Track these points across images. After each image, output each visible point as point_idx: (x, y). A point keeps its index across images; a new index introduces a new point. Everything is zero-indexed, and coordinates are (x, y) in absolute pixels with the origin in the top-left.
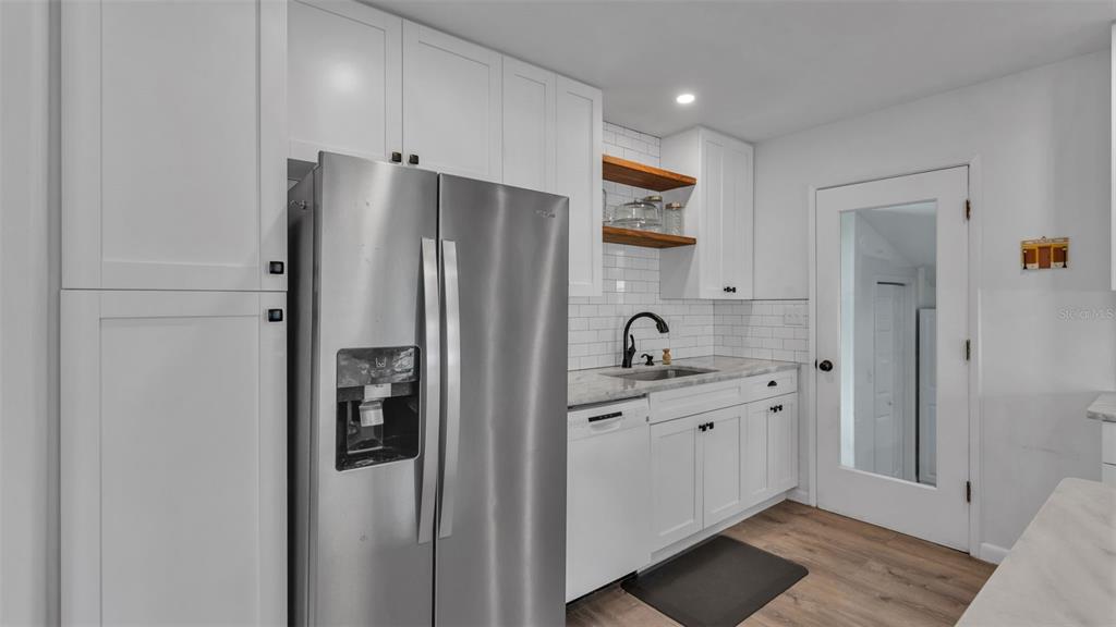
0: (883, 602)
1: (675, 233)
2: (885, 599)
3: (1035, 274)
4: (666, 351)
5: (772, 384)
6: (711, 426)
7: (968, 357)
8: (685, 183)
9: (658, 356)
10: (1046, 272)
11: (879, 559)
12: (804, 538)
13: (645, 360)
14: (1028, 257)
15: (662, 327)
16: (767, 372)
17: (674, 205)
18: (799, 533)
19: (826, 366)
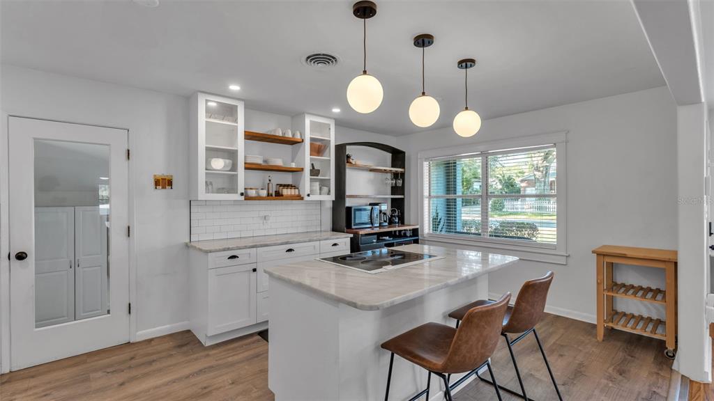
0: (123, 386)
2: (122, 384)
3: (161, 192)
7: (129, 236)
10: (164, 190)
11: (96, 370)
12: (30, 393)
14: (157, 183)
18: (19, 393)
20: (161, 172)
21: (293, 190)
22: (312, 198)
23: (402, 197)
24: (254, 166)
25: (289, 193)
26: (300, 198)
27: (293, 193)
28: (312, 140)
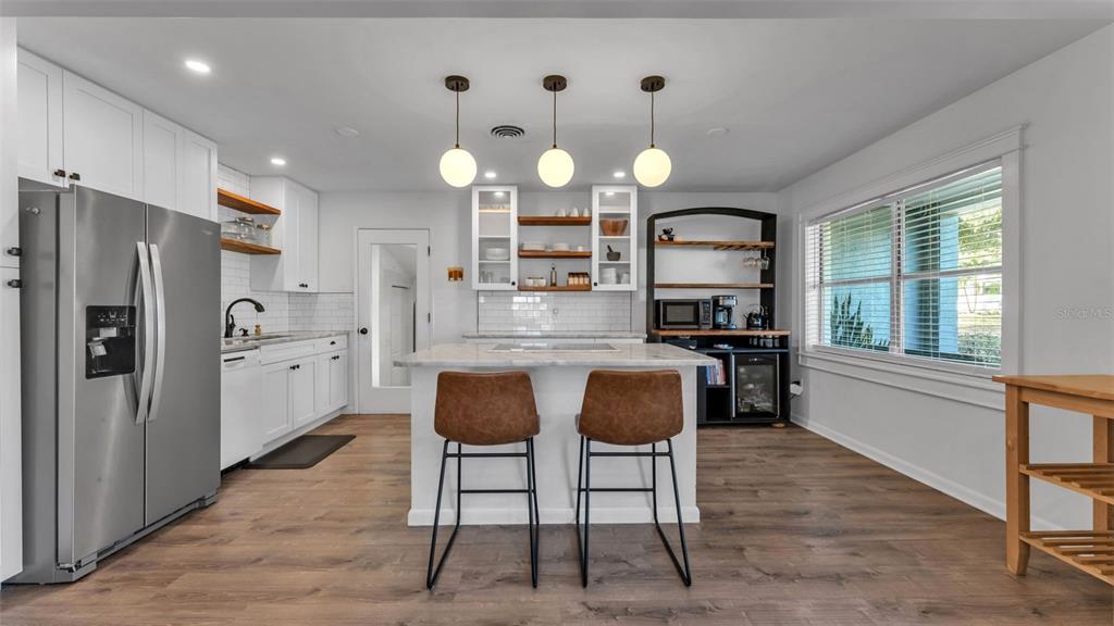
1: (265, 245)
3: (453, 283)
4: (257, 327)
5: (333, 343)
6: (298, 367)
8: (274, 212)
9: (251, 332)
10: (456, 281)
13: (242, 333)
14: (450, 275)
15: (259, 308)
16: (330, 336)
17: (265, 226)
19: (364, 331)
20: (454, 265)
21: (581, 279)
22: (601, 287)
23: (772, 286)
24: (535, 254)
25: (576, 282)
26: (588, 288)
27: (581, 282)
28: (601, 215)
